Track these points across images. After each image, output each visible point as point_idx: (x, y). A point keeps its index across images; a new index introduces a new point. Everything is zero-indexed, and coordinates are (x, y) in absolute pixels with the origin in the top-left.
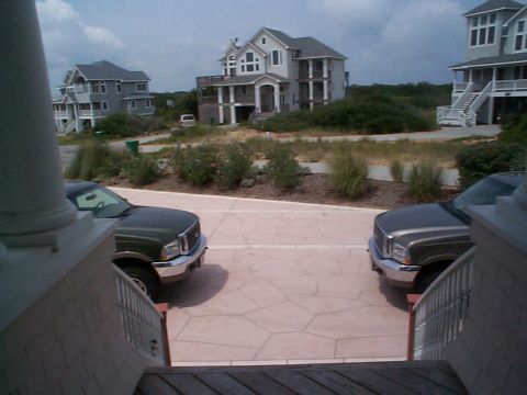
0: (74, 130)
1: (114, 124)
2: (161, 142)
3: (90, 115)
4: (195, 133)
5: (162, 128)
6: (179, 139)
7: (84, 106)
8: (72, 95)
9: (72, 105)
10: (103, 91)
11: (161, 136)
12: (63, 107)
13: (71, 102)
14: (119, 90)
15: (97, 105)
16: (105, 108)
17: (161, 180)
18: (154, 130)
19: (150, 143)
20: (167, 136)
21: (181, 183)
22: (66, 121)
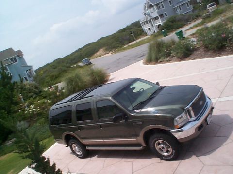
0: (155, 32)
1: (170, 24)
2: (196, 26)
3: (160, 22)
4: (216, 14)
5: (197, 17)
6: (207, 21)
7: (156, 18)
8: (149, 15)
9: (150, 20)
10: (163, 7)
11: (197, 22)
12: (147, 22)
13: (150, 18)
14: (171, 4)
15: (161, 16)
16: (166, 16)
17: (195, 52)
18: (193, 19)
19: (191, 28)
20: (200, 21)
21: (206, 51)
22: (149, 29)
